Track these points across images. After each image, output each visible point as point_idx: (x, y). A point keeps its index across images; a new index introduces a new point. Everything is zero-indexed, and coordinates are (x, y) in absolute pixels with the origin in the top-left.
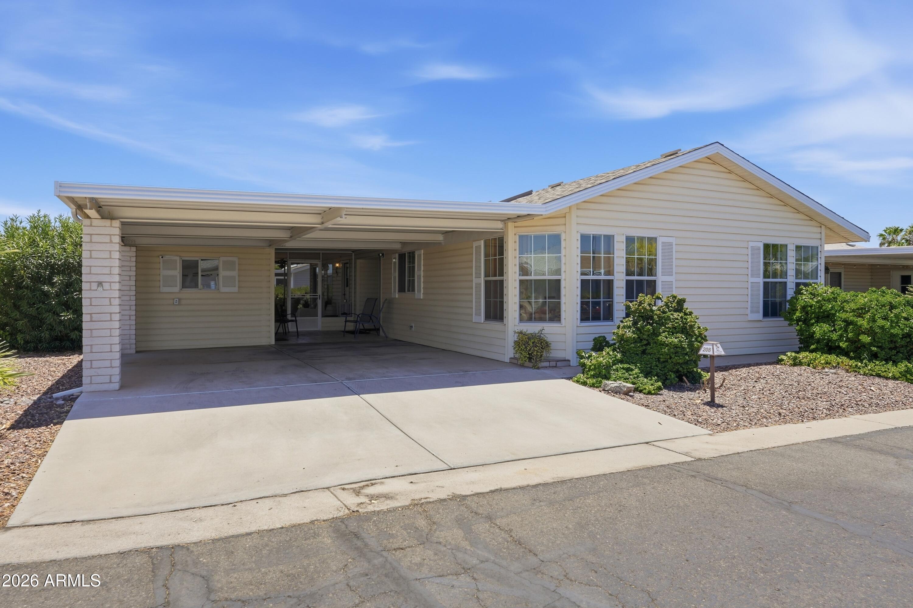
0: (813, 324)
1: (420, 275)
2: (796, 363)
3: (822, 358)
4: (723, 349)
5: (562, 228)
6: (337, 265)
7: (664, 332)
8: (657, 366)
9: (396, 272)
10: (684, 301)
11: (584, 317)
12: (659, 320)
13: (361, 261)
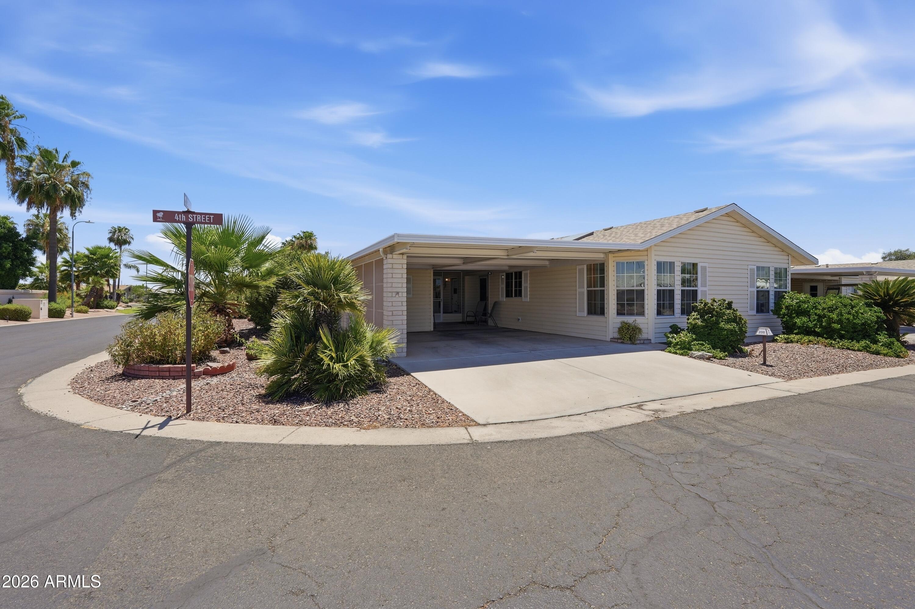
0: (794, 317)
1: (527, 287)
2: (788, 341)
3: (806, 338)
4: (771, 331)
5: (646, 258)
6: (447, 280)
7: (722, 322)
8: (718, 342)
9: (503, 284)
10: (732, 302)
11: (659, 313)
12: (717, 314)
13: (467, 277)
